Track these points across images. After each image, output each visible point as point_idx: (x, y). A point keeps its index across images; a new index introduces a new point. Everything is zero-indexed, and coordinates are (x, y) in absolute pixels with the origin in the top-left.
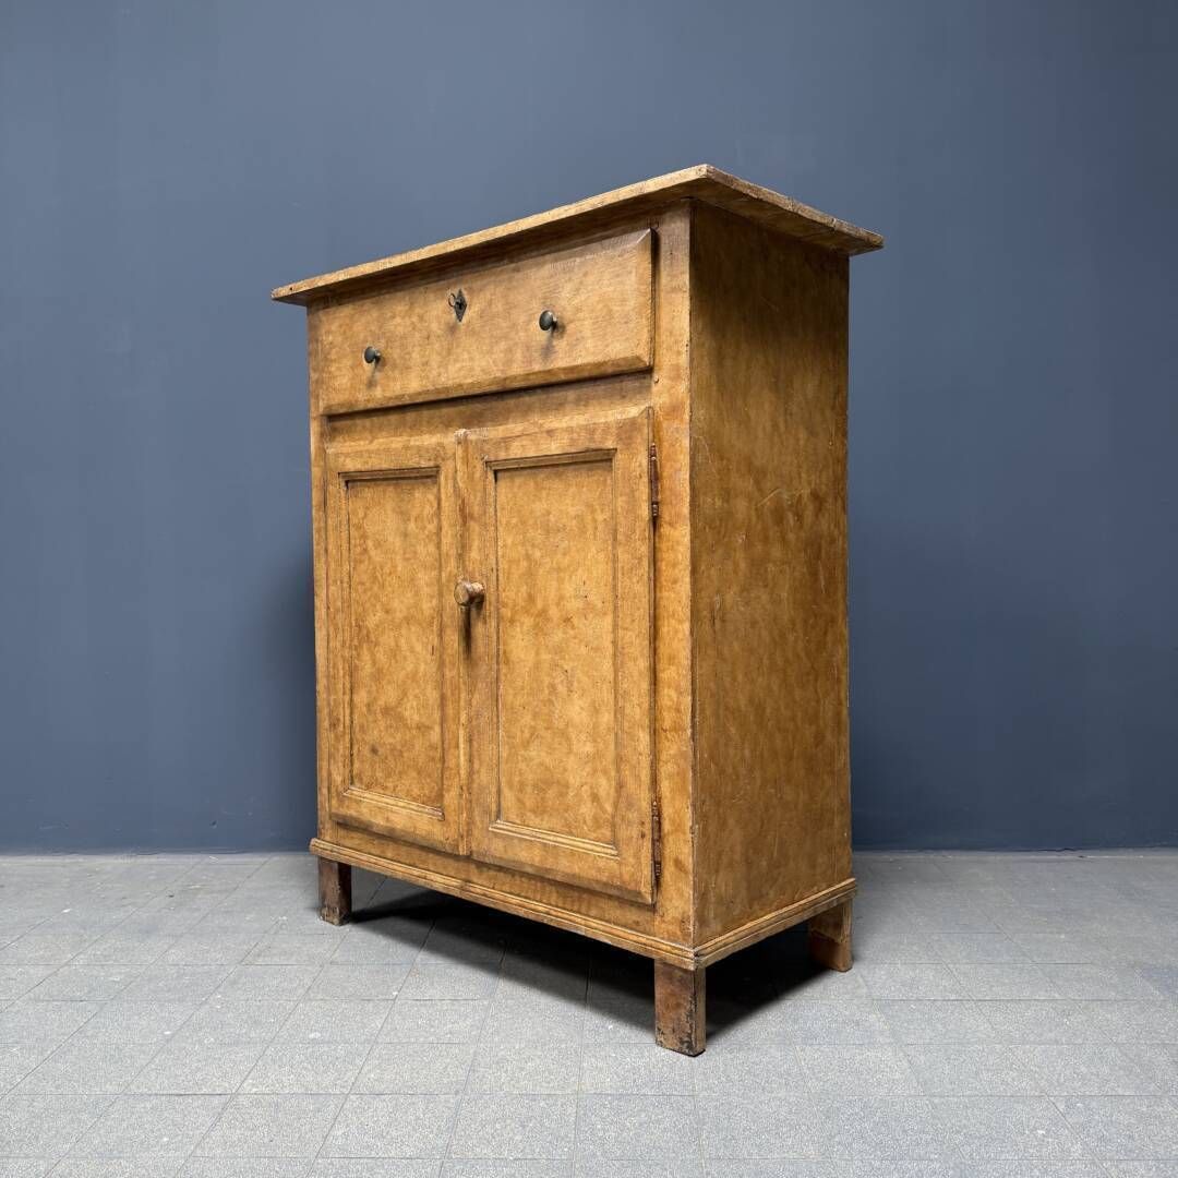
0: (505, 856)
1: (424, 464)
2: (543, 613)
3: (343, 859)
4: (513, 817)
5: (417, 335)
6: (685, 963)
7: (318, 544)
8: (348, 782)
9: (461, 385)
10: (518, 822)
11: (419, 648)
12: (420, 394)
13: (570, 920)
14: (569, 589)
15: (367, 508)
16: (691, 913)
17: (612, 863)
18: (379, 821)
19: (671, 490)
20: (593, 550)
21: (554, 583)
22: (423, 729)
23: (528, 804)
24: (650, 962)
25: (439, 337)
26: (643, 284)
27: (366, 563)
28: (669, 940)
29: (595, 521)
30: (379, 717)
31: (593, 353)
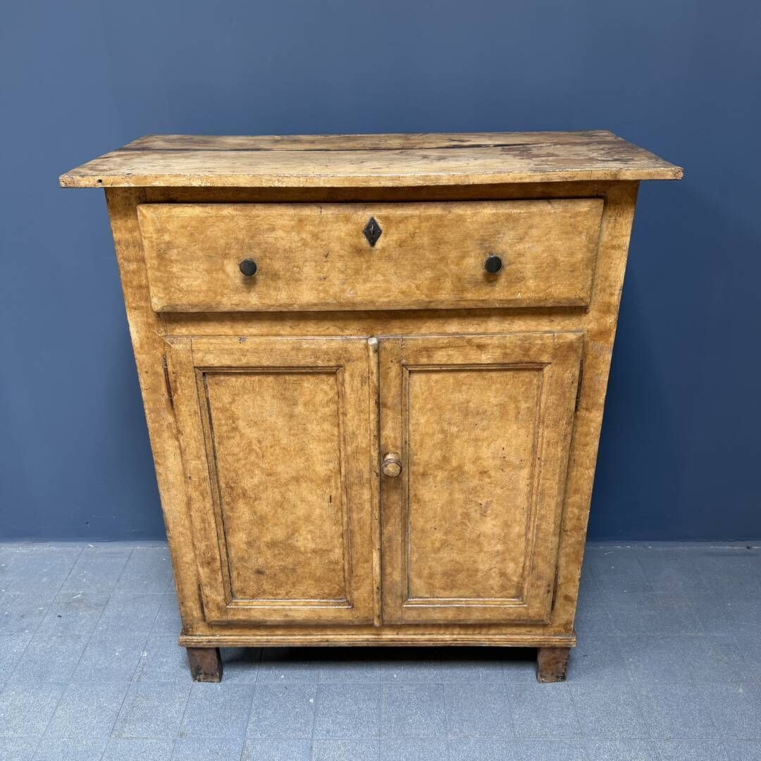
0: (418, 619)
1: (321, 363)
4: (423, 594)
5: (310, 251)
9: (372, 302)
10: (428, 596)
11: (312, 498)
12: (315, 305)
14: (487, 452)
15: (236, 395)
16: (573, 618)
17: (521, 609)
20: (514, 427)
21: (471, 449)
22: (320, 552)
23: (437, 585)
25: (341, 256)
27: (237, 438)
28: (555, 635)
29: (517, 408)
30: (264, 549)
31: (534, 291)
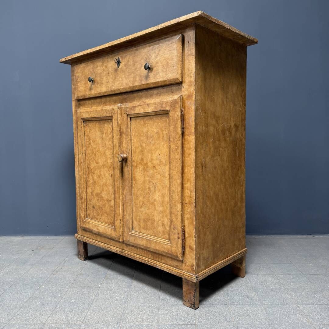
0: (134, 242)
1: (108, 115)
2: (147, 164)
3: (85, 241)
4: (137, 230)
5: (105, 73)
6: (193, 280)
7: (75, 141)
8: (85, 217)
9: (119, 89)
10: (139, 231)
11: (107, 175)
12: (106, 92)
13: (155, 264)
14: (155, 156)
15: (90, 130)
16: (195, 263)
17: (169, 247)
18: (95, 229)
19: (188, 124)
20: (162, 144)
21: (150, 155)
22: (109, 201)
23: (142, 226)
24: (182, 278)
25: (112, 73)
26: (179, 53)
27: (90, 147)
28: (187, 272)
29: (163, 134)
30: (95, 196)
31: (162, 77)
